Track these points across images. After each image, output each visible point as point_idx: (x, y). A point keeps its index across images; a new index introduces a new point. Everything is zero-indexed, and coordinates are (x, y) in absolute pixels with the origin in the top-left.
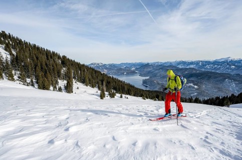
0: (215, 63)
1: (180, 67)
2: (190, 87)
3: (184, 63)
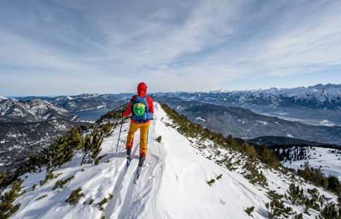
0: (211, 95)
1: (182, 98)
2: (199, 120)
3: (185, 94)
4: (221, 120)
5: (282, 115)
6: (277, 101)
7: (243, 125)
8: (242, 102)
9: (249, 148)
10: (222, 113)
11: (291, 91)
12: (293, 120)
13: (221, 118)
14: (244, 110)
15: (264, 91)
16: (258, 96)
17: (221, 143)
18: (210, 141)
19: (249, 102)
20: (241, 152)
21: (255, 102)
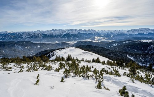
4: (14, 50)
5: (44, 42)
6: (41, 36)
7: (29, 50)
8: (25, 38)
9: (37, 58)
10: (14, 46)
11: (45, 31)
12: (48, 43)
13: (14, 48)
14: (27, 42)
15: (35, 32)
16: (33, 34)
17: (20, 62)
18: (11, 64)
19: (29, 37)
20: (34, 62)
21: (32, 37)
